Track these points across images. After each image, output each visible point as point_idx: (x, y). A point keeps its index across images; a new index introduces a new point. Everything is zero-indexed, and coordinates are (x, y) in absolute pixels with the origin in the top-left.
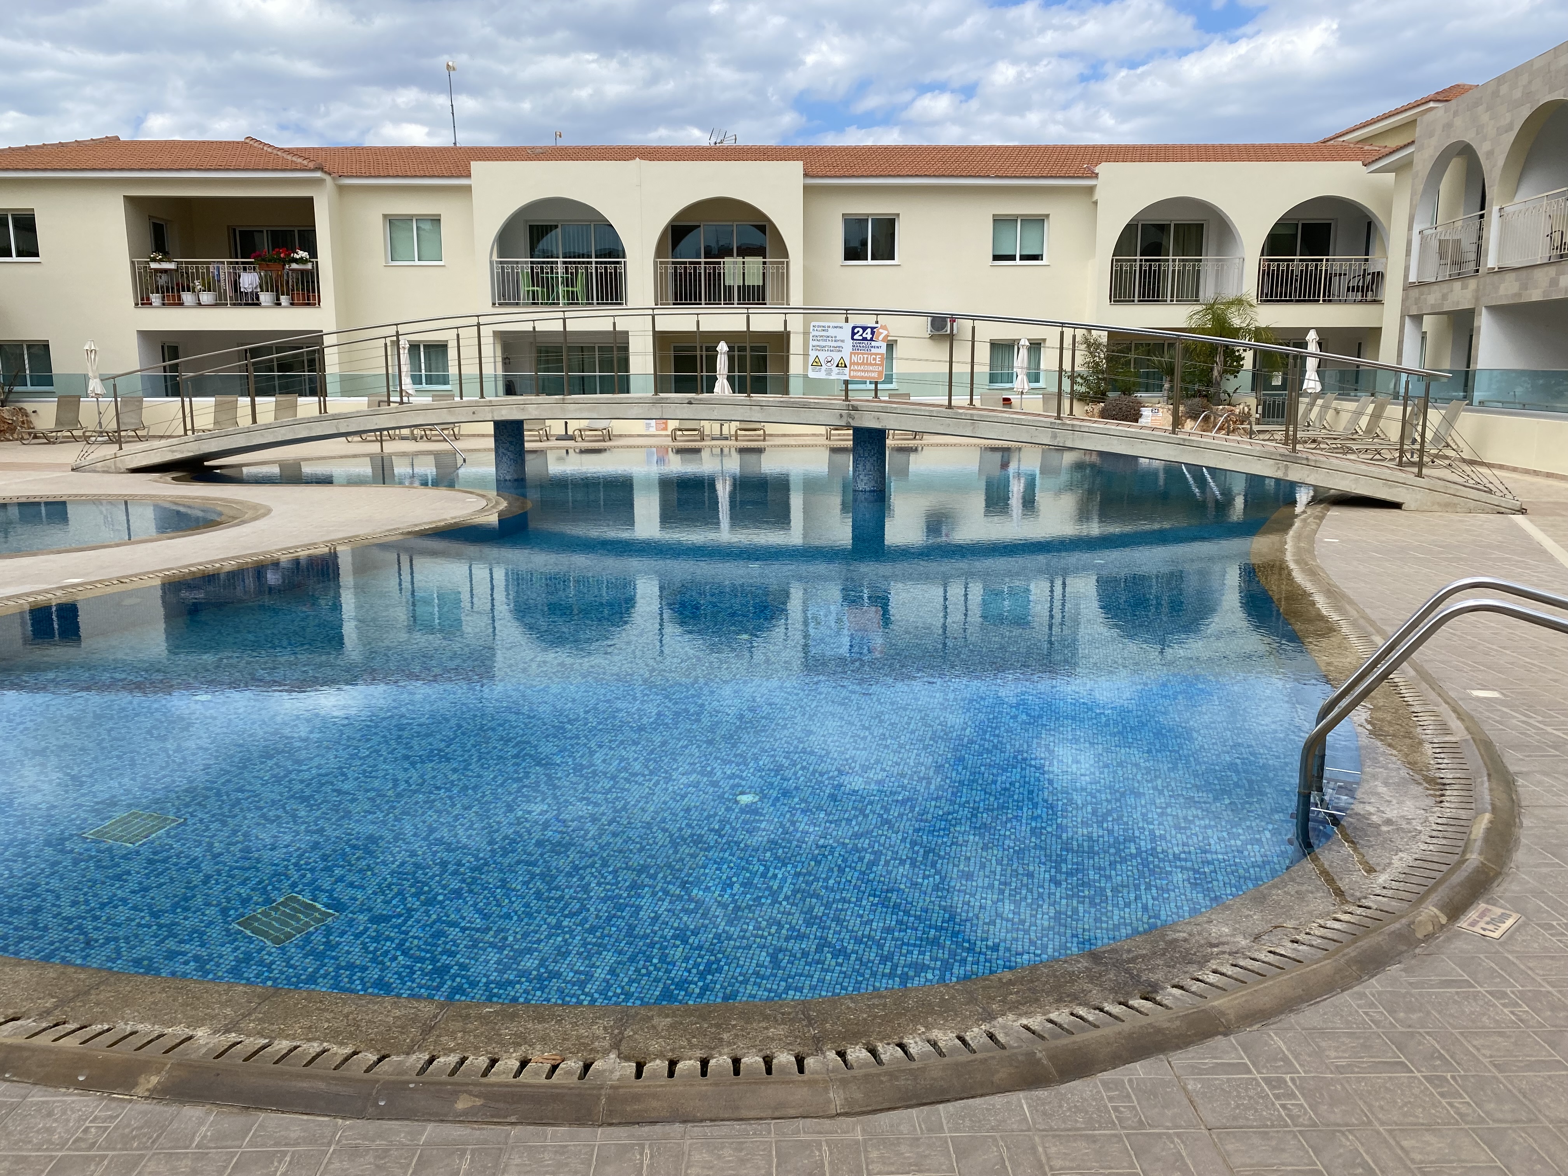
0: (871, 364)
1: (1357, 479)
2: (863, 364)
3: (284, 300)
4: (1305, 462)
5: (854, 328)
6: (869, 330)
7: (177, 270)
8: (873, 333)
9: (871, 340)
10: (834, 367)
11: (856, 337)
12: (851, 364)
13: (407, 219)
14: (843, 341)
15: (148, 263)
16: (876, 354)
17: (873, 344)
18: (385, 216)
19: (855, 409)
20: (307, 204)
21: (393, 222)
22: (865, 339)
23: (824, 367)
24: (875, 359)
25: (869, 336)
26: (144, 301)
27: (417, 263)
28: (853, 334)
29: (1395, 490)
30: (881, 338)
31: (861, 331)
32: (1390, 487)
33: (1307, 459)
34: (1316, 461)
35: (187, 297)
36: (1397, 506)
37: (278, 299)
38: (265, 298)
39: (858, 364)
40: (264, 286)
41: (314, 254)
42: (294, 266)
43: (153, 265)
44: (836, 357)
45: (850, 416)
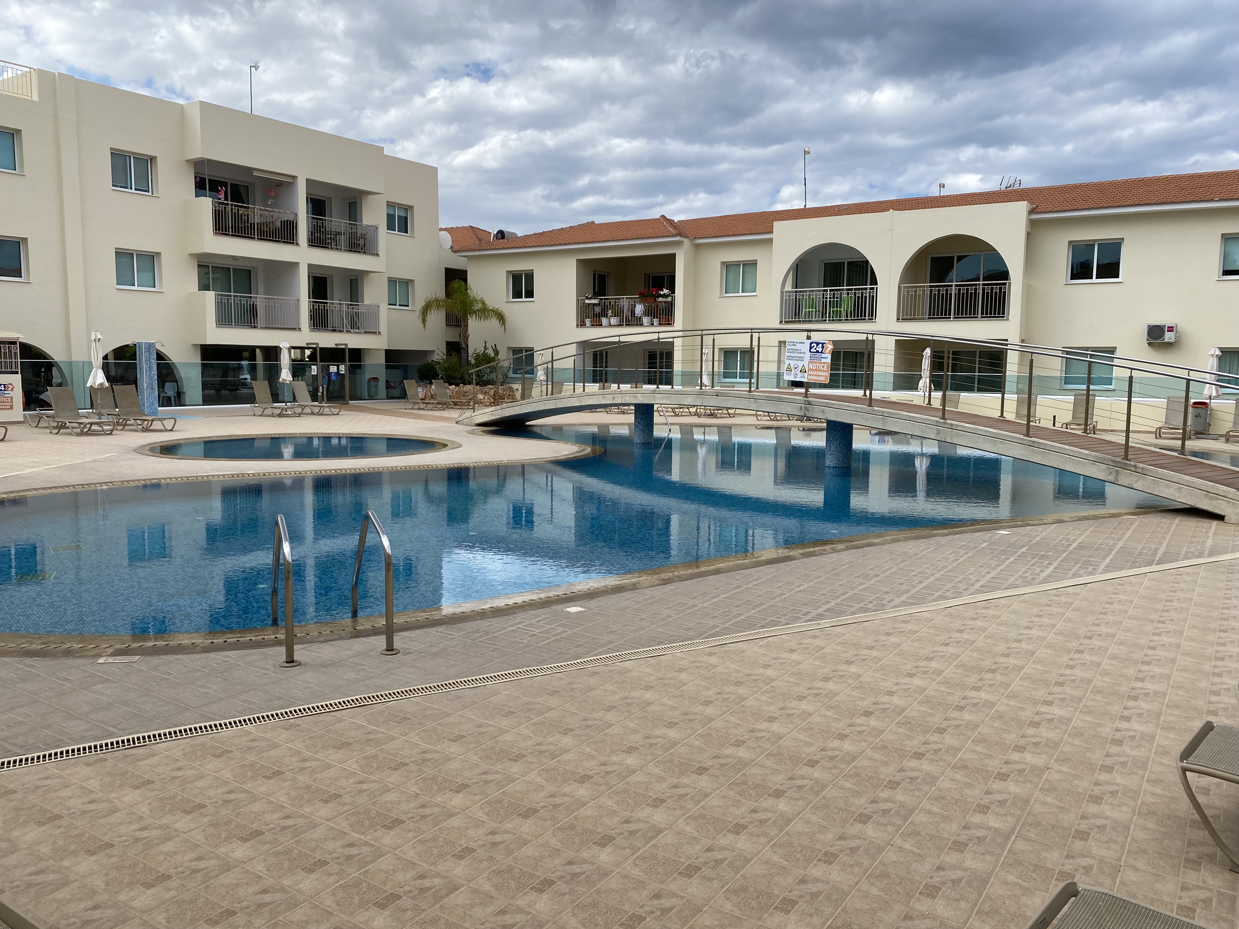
0: (821, 371)
1: (1180, 489)
2: (816, 370)
3: (656, 321)
4: (1133, 469)
5: (811, 343)
6: (820, 345)
7: (599, 304)
8: (823, 347)
9: (821, 353)
10: (799, 372)
11: (812, 350)
12: (809, 370)
13: (736, 264)
14: (804, 353)
15: (584, 300)
16: (824, 363)
17: (823, 355)
18: (723, 263)
19: (809, 403)
20: (672, 258)
21: (728, 266)
22: (817, 352)
23: (793, 372)
24: (823, 367)
25: (820, 350)
26: (581, 324)
27: (741, 294)
28: (811, 348)
29: (1215, 503)
30: (827, 351)
31: (815, 345)
32: (1212, 499)
33: (1135, 466)
34: (1143, 469)
35: (604, 321)
36: (1220, 518)
37: (652, 321)
38: (646, 320)
39: (812, 370)
40: (647, 313)
41: (673, 291)
42: (661, 299)
43: (587, 301)
44: (800, 364)
45: (806, 408)
